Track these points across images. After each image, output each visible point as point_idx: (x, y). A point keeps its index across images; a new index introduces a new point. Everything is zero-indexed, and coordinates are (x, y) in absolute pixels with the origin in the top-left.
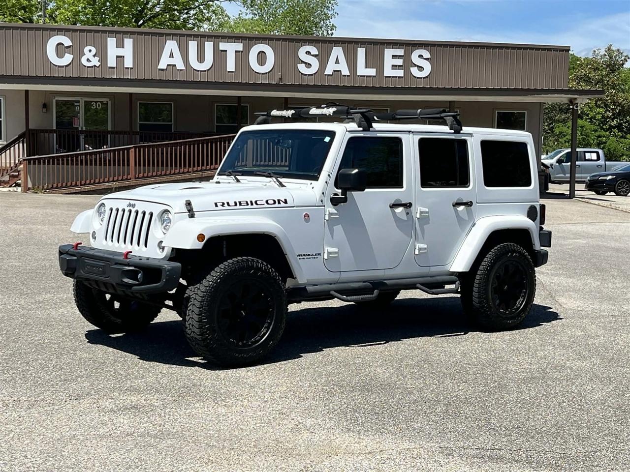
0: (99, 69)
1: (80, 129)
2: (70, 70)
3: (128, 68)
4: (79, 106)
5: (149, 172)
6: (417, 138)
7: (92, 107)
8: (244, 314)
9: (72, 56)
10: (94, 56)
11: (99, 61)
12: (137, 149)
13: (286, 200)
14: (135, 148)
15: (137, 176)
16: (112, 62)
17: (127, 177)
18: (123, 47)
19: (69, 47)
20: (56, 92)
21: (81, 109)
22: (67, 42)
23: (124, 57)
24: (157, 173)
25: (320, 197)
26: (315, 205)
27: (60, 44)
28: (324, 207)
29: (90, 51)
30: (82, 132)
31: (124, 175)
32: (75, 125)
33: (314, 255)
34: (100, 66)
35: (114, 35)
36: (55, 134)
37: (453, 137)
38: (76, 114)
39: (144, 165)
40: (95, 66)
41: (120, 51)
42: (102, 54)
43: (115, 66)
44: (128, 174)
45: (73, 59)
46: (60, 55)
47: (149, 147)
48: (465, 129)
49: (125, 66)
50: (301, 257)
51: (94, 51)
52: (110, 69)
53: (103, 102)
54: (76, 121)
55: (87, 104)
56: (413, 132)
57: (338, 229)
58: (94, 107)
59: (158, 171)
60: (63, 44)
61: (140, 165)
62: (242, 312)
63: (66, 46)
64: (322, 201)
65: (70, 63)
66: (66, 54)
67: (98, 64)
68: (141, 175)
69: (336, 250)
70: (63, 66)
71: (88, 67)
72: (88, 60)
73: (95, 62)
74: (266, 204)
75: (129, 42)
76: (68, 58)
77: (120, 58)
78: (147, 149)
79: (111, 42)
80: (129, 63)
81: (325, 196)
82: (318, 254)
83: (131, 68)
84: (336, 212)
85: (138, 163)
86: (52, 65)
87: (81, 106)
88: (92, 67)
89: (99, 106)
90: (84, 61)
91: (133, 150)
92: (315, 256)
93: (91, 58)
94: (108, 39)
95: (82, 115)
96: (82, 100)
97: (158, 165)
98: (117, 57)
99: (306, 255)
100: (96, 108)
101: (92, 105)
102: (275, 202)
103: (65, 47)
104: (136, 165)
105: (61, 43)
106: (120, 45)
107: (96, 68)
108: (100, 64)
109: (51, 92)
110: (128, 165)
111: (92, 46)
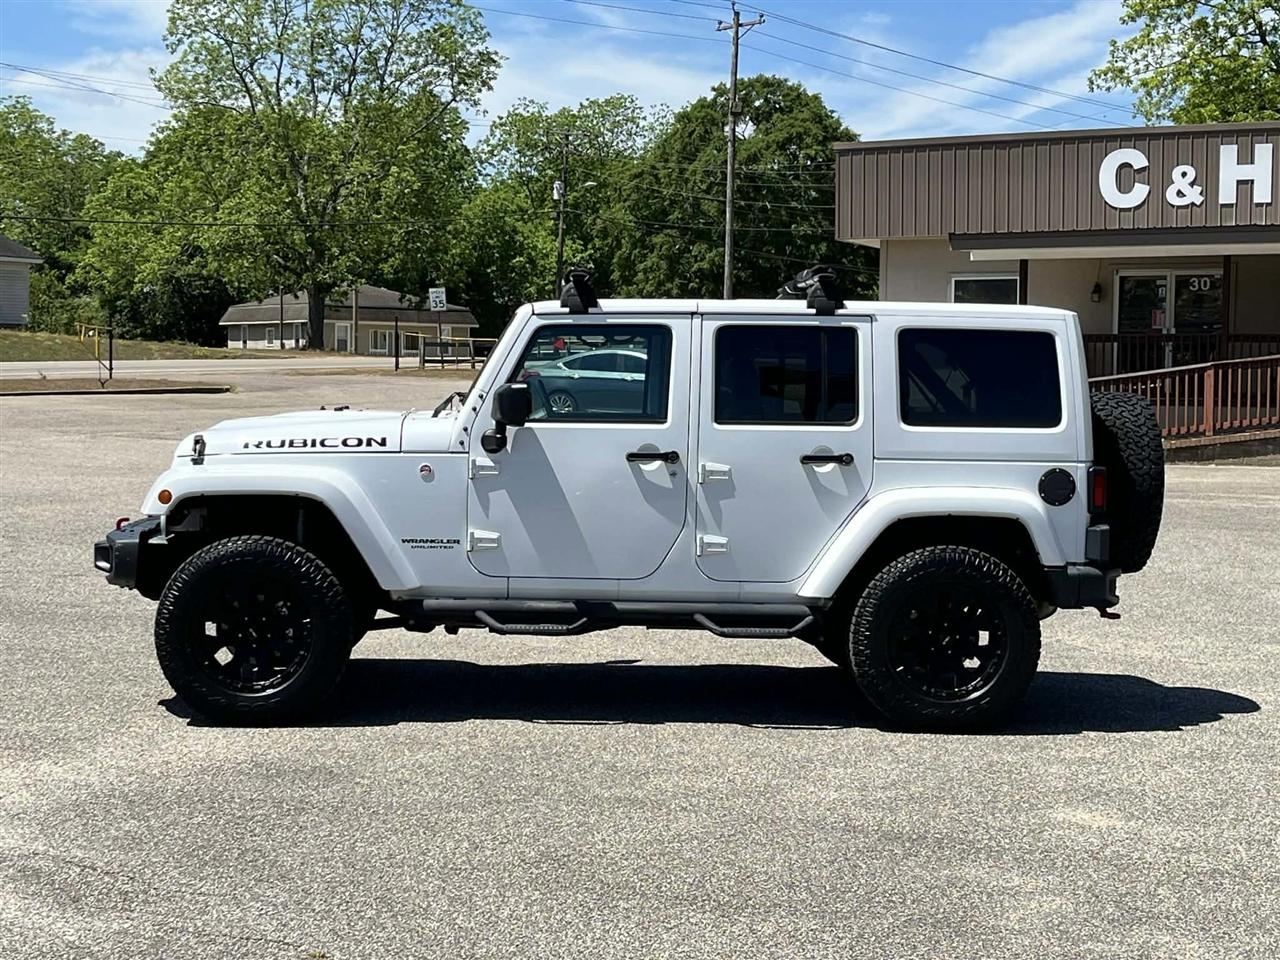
0: (1202, 211)
1: (1165, 332)
2: (1143, 215)
3: (1261, 205)
4: (1165, 286)
5: (1243, 417)
6: (711, 326)
7: (1191, 288)
8: (254, 634)
9: (1148, 188)
10: (1192, 184)
11: (1201, 194)
12: (1220, 371)
13: (384, 440)
14: (1216, 368)
15: (1218, 426)
16: (1227, 194)
17: (1198, 427)
18: (1252, 163)
19: (1143, 169)
20: (1119, 261)
21: (1169, 293)
22: (1138, 159)
23: (1252, 181)
24: (1260, 420)
25: (459, 435)
26: (445, 449)
27: (1126, 166)
28: (467, 455)
29: (1184, 174)
30: (1169, 337)
31: (1190, 423)
32: (1155, 324)
33: (445, 541)
34: (1204, 205)
35: (1235, 139)
36: (1115, 344)
37: (816, 323)
38: (1157, 303)
39: (1234, 404)
40: (1193, 204)
41: (1246, 172)
42: (1208, 179)
43: (1234, 202)
44: (1200, 422)
45: (1150, 192)
46: (1123, 186)
47: (1245, 366)
48: (852, 306)
49: (1256, 201)
50: (414, 544)
51: (1191, 173)
52: (1224, 210)
53: (1213, 276)
54: (1158, 316)
55: (1182, 283)
56: (702, 314)
57: (500, 498)
58: (1194, 287)
59: (1263, 415)
60: (1130, 166)
61: (1224, 404)
62: (251, 630)
63: (1136, 168)
64: (462, 443)
65: (1143, 203)
66: (1136, 184)
67: (1199, 200)
68: (1227, 425)
69: (495, 535)
70: (1129, 209)
71: (1179, 207)
72: (1180, 194)
73: (1194, 196)
74: (341, 446)
75: (1264, 151)
76: (1140, 192)
77: (1246, 186)
78: (1240, 370)
79: (1228, 153)
80: (1262, 194)
81: (469, 435)
82: (455, 542)
83: (1268, 204)
84: (493, 464)
85: (1221, 400)
86: (1108, 207)
87: (1168, 286)
88: (1186, 207)
89: (1205, 286)
90: (1171, 196)
91: (1211, 372)
92: (448, 545)
93: (1186, 189)
94: (1222, 147)
95: (1170, 304)
96: (1171, 275)
97: (1263, 404)
98: (1239, 182)
99: (427, 540)
100: (1200, 288)
101: (1192, 284)
102: (360, 442)
103: (1135, 171)
104: (1216, 403)
105: (1127, 163)
106: (1246, 158)
107: (1195, 207)
108: (1202, 199)
109: (1112, 262)
110: (1201, 403)
111: (1188, 164)
